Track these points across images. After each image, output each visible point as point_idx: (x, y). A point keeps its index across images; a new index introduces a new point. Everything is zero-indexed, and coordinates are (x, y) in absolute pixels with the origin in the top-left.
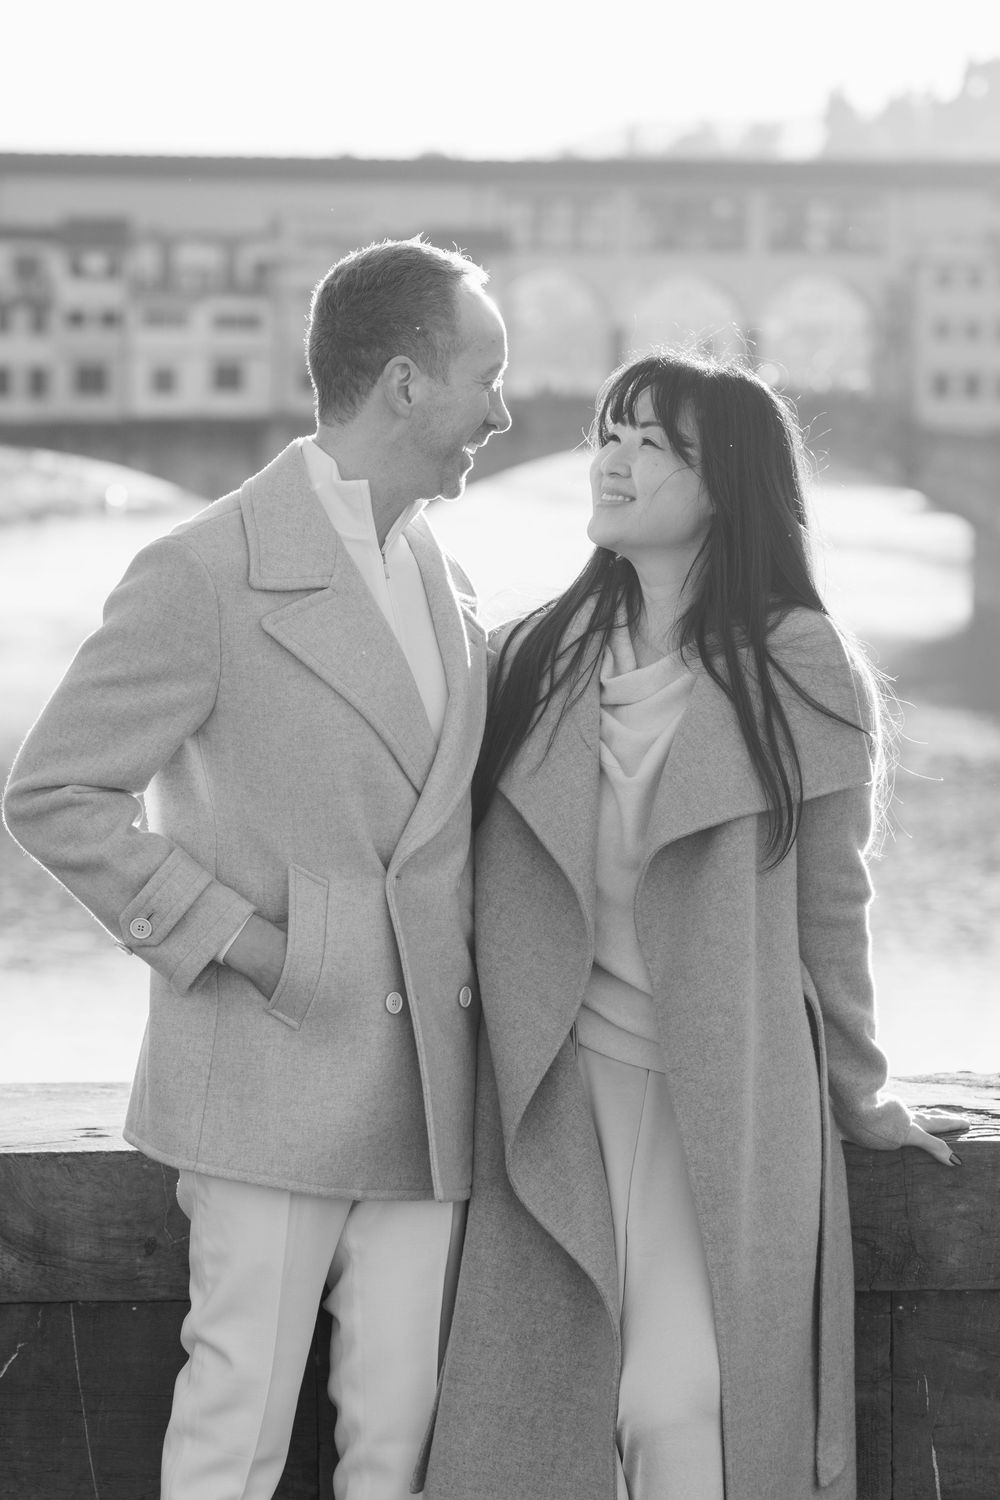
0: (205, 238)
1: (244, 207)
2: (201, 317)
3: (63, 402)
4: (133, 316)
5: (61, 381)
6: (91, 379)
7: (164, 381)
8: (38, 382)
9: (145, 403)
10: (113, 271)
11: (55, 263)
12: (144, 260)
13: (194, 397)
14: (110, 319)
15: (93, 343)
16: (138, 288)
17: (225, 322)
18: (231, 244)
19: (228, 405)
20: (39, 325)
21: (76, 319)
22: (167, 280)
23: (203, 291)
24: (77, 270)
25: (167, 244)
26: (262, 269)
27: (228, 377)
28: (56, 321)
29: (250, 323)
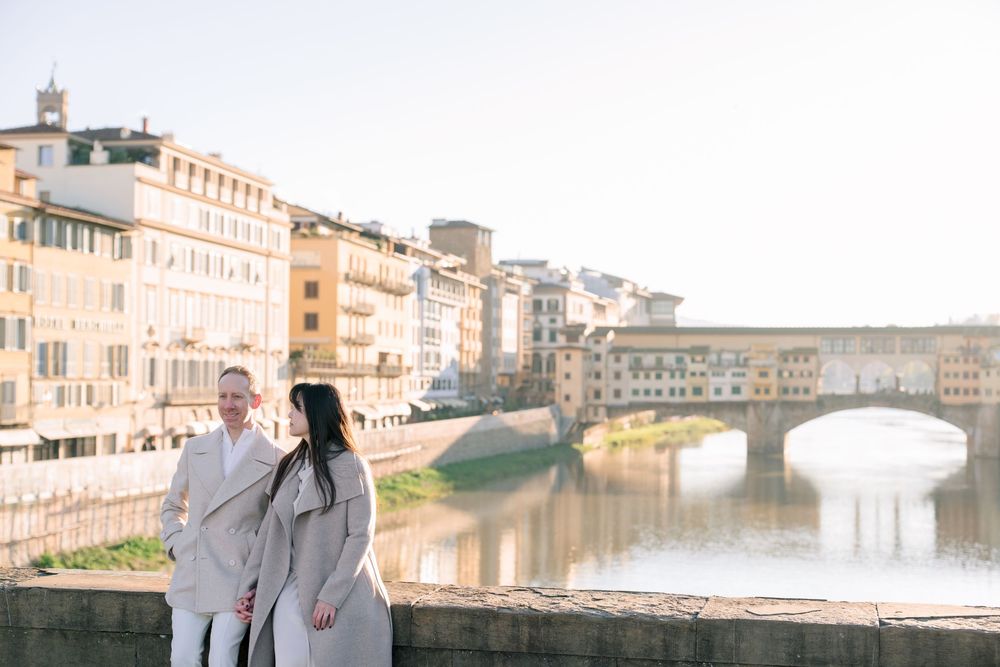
0: (729, 351)
1: (741, 343)
2: (728, 374)
3: (690, 397)
4: (710, 373)
5: (689, 391)
6: (697, 391)
7: (718, 391)
8: (683, 392)
9: (713, 398)
10: (704, 361)
11: (687, 359)
12: (713, 358)
13: (727, 396)
14: (703, 374)
15: (698, 381)
16: (711, 365)
17: (734, 375)
18: (738, 353)
19: (736, 398)
20: (683, 376)
21: (693, 374)
22: (719, 363)
23: (729, 367)
24: (693, 361)
25: (720, 353)
26: (746, 360)
27: (736, 390)
28: (688, 374)
29: (744, 375)
